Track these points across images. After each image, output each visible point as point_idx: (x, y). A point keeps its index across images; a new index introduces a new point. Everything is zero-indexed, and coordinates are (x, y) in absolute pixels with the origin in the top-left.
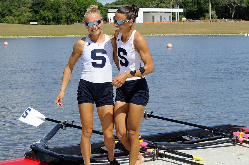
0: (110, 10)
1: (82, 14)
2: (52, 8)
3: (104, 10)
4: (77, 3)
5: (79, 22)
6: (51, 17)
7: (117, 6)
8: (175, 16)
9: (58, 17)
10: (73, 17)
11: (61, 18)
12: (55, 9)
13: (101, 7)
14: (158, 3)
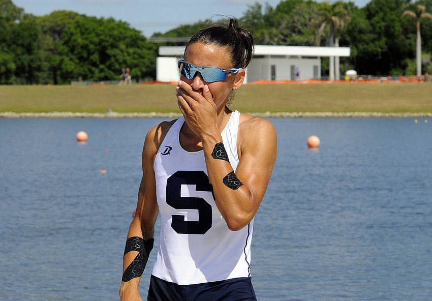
0: (163, 50)
1: (91, 57)
2: (14, 43)
3: (150, 49)
4: (79, 29)
5: (85, 78)
6: (13, 66)
7: (180, 40)
8: (328, 65)
9: (30, 66)
10: (70, 65)
11: (39, 69)
12: (22, 45)
13: (140, 42)
14: (286, 32)
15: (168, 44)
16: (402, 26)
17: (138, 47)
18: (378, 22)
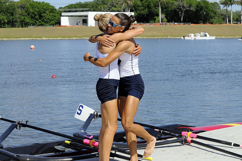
0: (63, 14)
1: (36, 17)
2: (7, 12)
3: (58, 13)
4: (31, 6)
5: (33, 25)
6: (6, 21)
7: (70, 10)
9: (12, 21)
10: (28, 20)
11: (16, 22)
12: (10, 13)
13: (54, 11)
14: (110, 6)
15: (65, 11)
16: (154, 4)
17: (54, 13)
18: (144, 3)
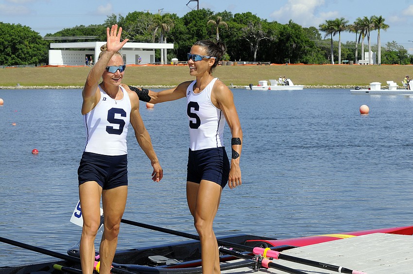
0: (52, 45)
1: (6, 50)
3: (44, 44)
5: (2, 63)
7: (64, 38)
8: (160, 55)
13: (37, 40)
14: (132, 33)
15: (56, 41)
16: (207, 30)
17: (37, 43)
18: (192, 27)
